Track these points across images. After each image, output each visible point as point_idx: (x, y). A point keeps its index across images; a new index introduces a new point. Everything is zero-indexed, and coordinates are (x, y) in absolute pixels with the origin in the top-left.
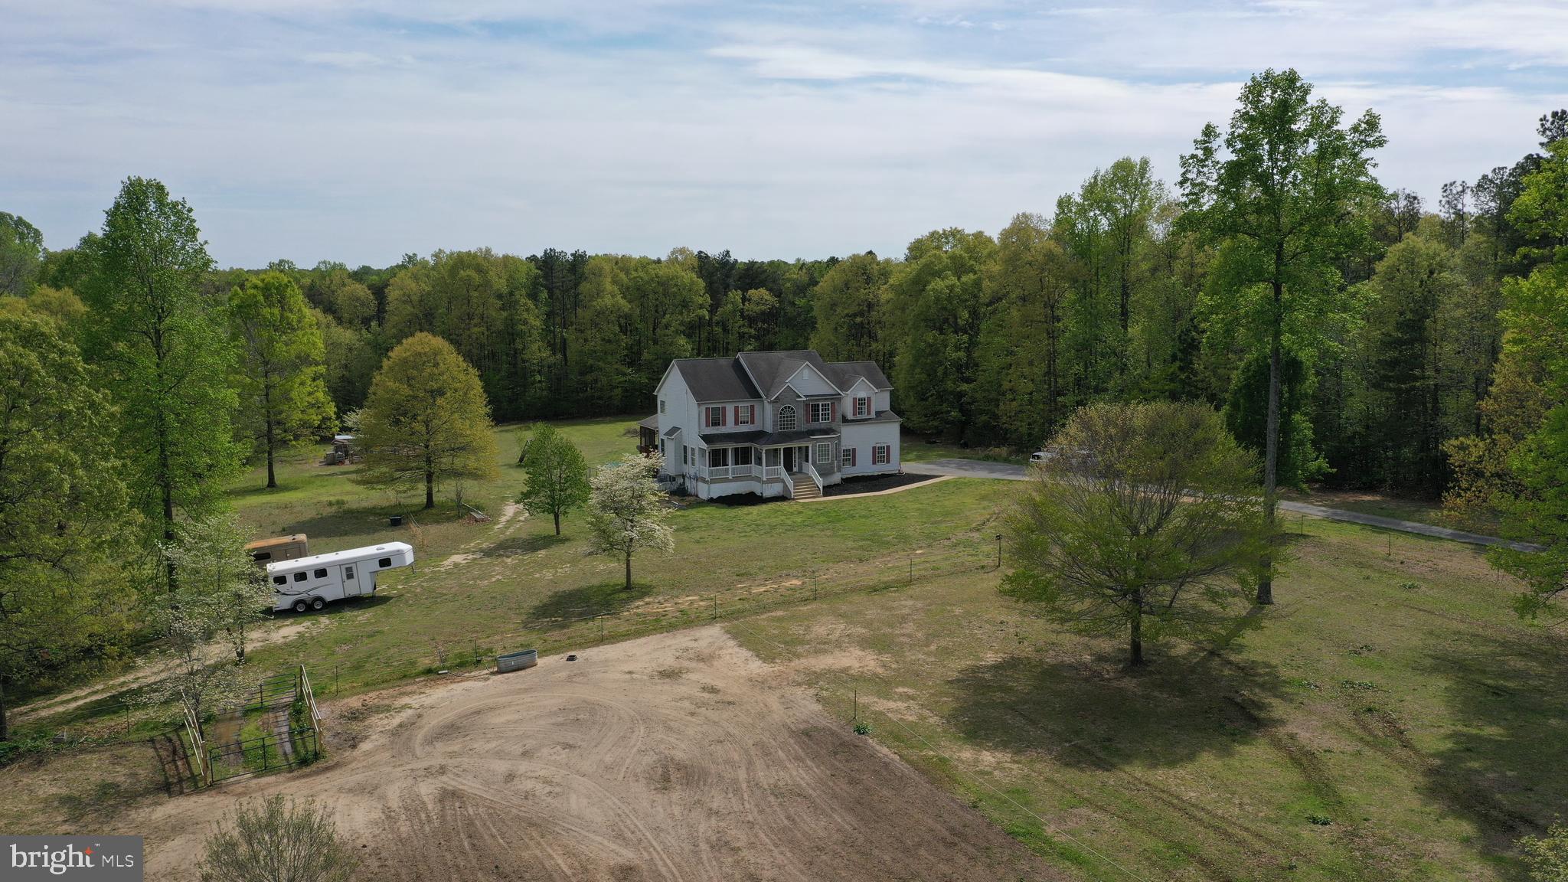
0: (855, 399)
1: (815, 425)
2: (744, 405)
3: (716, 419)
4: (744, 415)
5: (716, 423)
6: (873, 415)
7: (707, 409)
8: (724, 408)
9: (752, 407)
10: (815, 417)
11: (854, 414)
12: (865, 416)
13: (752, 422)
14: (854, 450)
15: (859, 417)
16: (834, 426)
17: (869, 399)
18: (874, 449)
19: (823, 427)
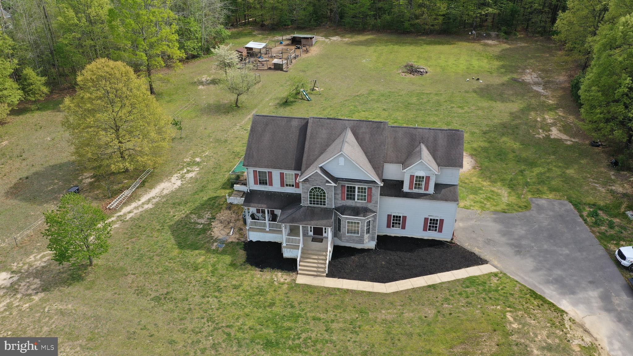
0: (413, 176)
1: (350, 203)
3: (263, 180)
4: (289, 179)
6: (431, 190)
7: (255, 172)
8: (270, 173)
9: (297, 176)
10: (351, 196)
11: (410, 188)
12: (422, 191)
13: (294, 186)
14: (405, 217)
15: (415, 191)
16: (370, 206)
17: (428, 178)
18: (426, 220)
19: (358, 205)
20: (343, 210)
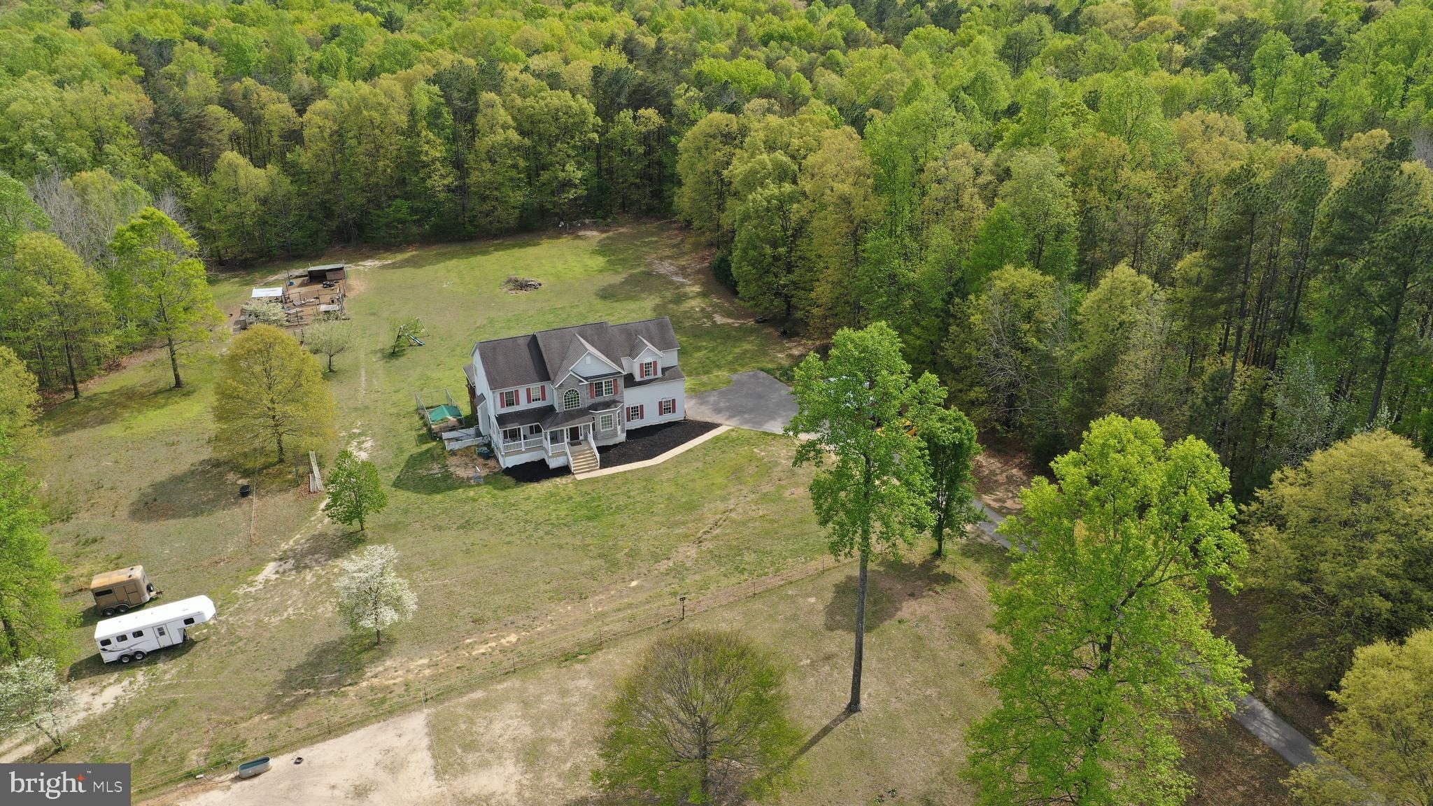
0: (641, 365)
1: (599, 399)
2: (535, 387)
3: (510, 400)
4: (536, 393)
5: (510, 404)
6: (659, 374)
7: (501, 394)
8: (517, 391)
9: (543, 388)
10: (599, 393)
11: (642, 377)
12: (652, 377)
13: (544, 399)
14: (642, 406)
15: (646, 378)
16: (617, 398)
17: (655, 363)
18: (660, 403)
19: (607, 399)
20: (595, 407)
